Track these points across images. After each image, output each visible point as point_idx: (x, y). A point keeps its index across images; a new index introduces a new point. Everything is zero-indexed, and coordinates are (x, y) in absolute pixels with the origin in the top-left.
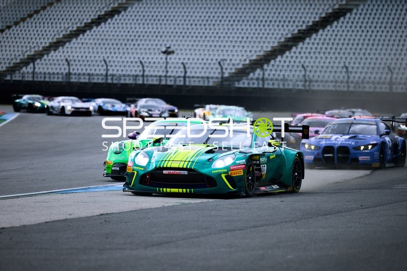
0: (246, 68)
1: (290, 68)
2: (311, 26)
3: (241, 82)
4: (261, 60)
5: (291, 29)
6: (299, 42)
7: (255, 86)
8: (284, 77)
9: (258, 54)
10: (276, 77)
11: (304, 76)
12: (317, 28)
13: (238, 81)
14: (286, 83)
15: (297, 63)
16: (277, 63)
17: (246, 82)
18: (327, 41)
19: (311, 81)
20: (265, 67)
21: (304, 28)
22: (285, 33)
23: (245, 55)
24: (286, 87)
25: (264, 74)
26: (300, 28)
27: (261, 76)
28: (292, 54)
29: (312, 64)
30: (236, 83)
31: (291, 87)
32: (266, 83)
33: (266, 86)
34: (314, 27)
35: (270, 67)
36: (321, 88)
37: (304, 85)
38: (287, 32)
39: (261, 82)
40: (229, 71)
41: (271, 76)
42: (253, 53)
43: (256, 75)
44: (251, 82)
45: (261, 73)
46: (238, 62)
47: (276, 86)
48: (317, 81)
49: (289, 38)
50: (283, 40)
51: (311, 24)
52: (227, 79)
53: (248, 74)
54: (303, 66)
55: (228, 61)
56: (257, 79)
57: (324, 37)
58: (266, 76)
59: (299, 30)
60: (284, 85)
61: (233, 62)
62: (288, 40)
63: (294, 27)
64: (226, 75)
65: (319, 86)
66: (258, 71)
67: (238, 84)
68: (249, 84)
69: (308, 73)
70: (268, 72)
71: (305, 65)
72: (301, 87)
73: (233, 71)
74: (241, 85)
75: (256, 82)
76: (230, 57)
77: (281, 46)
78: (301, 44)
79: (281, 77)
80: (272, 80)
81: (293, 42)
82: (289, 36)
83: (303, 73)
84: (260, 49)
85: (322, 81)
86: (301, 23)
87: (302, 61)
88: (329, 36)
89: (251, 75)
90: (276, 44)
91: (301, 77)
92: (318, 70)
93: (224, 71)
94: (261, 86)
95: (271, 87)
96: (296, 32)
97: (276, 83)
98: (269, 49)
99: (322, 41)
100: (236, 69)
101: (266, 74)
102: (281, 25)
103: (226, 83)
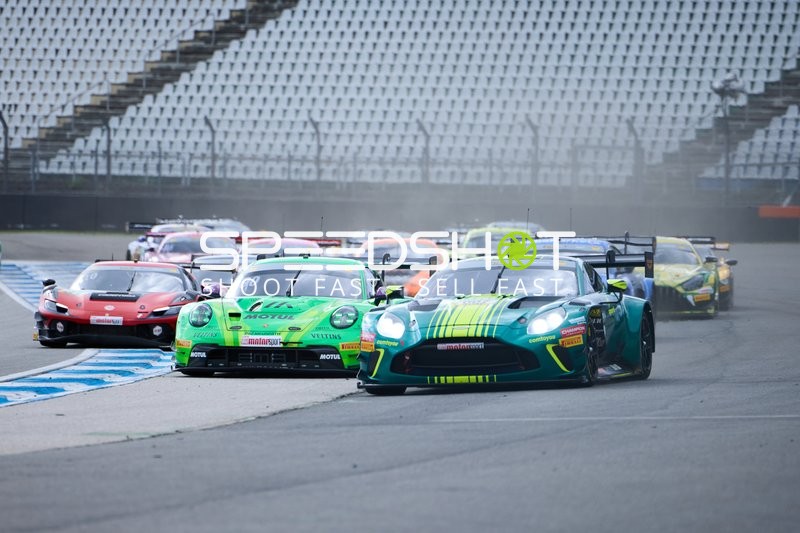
0: (67, 127)
1: (175, 124)
2: (226, 21)
3: (54, 162)
4: (102, 106)
5: (178, 30)
6: (196, 61)
7: (90, 170)
8: (159, 148)
9: (96, 91)
10: (141, 147)
11: (211, 144)
12: (242, 27)
13: (47, 159)
14: (165, 163)
15: (192, 114)
16: (144, 113)
17: (66, 161)
18: (267, 58)
19: (227, 158)
20: (114, 122)
21: (209, 26)
22: (161, 40)
23: (63, 94)
24: (165, 173)
25: (109, 142)
26: (198, 27)
27: (103, 146)
28: (180, 91)
29: (229, 115)
30: (43, 163)
31: (177, 173)
32: (115, 162)
33: (115, 171)
34: (234, 23)
35: (126, 123)
36: (252, 175)
37: (211, 168)
38: (166, 36)
39: (102, 162)
40: (23, 133)
41: (129, 146)
42: (82, 88)
43: (92, 145)
44: (79, 162)
45: (104, 139)
46: (46, 111)
47: (139, 172)
48: (241, 158)
49: (173, 52)
50: (157, 56)
51: (225, 16)
52: (19, 155)
53: (72, 141)
54: (207, 122)
55: (22, 110)
56: (94, 154)
57: (259, 47)
58: (115, 146)
59: (196, 32)
60: (159, 167)
61: (33, 111)
62: (172, 56)
63: (185, 25)
64: (16, 144)
65: (245, 170)
66: (96, 133)
67: (47, 167)
68: (72, 165)
69: (219, 138)
70: (121, 135)
71: (213, 118)
72: (202, 173)
73: (34, 134)
74: (53, 170)
75: (91, 162)
76: (27, 100)
77: (153, 71)
78: (201, 67)
79: (153, 147)
80: (129, 155)
81: (181, 61)
82: (173, 46)
83: (208, 137)
84: (99, 78)
85: (254, 158)
86: (202, 15)
87: (205, 108)
88: (271, 47)
89: (79, 143)
90: (140, 68)
91: (203, 149)
92: (244, 130)
93: (11, 133)
94: (102, 171)
95: (127, 172)
96: (190, 36)
97: (140, 163)
98: (123, 79)
99: (254, 58)
100: (40, 128)
101: (116, 140)
102: (140, 19)
103: (15, 164)
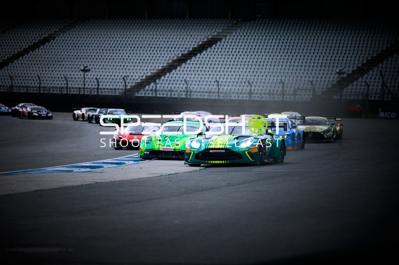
0: (144, 82)
1: (176, 82)
2: (191, 51)
3: (140, 93)
4: (154, 76)
5: (177, 54)
6: (182, 63)
7: (150, 95)
8: (171, 89)
9: (152, 71)
10: (165, 88)
11: (186, 88)
12: (196, 53)
13: (138, 92)
14: (173, 93)
15: (181, 79)
16: (166, 78)
17: (143, 92)
18: (203, 62)
19: (191, 92)
20: (157, 81)
21: (186, 52)
22: (172, 56)
23: (142, 72)
24: (173, 96)
25: (156, 87)
26: (183, 53)
27: (154, 88)
28: (177, 72)
29: (192, 79)
30: (136, 93)
31: (176, 96)
32: (158, 93)
33: (158, 96)
34: (193, 52)
35: (161, 81)
36: (199, 97)
37: (186, 95)
38: (173, 55)
39: (154, 93)
40: (130, 84)
41: (162, 88)
42: (148, 71)
43: (151, 88)
44: (147, 93)
45: (155, 86)
46: (137, 77)
47: (165, 96)
48: (195, 92)
49: (175, 60)
50: (170, 61)
51: (191, 49)
52: (129, 90)
53: (145, 86)
54: (185, 81)
55: (130, 77)
56: (152, 90)
57: (201, 59)
58: (158, 88)
59: (182, 54)
60: (171, 95)
61: (134, 77)
62: (174, 61)
63: (179, 52)
64: (129, 87)
65: (197, 95)
66: (152, 84)
68: (145, 94)
69: (189, 86)
70: (160, 85)
71: (187, 80)
72: (184, 96)
73: (134, 84)
74: (139, 95)
75: (151, 93)
76: (132, 74)
77: (169, 66)
78: (184, 65)
79: (169, 88)
80: (162, 91)
81: (178, 63)
82: (175, 58)
83: (185, 86)
84: (153, 68)
85: (199, 92)
86: (184, 49)
87: (185, 77)
88: (204, 59)
89: (147, 87)
90: (165, 65)
91: (184, 89)
92: (197, 83)
93: (127, 84)
94: (154, 95)
95: (161, 96)
96: (180, 55)
97: (165, 93)
98: (160, 68)
99: (199, 62)
100: (136, 83)
101: (158, 86)
102: (169, 50)
103: (128, 93)
